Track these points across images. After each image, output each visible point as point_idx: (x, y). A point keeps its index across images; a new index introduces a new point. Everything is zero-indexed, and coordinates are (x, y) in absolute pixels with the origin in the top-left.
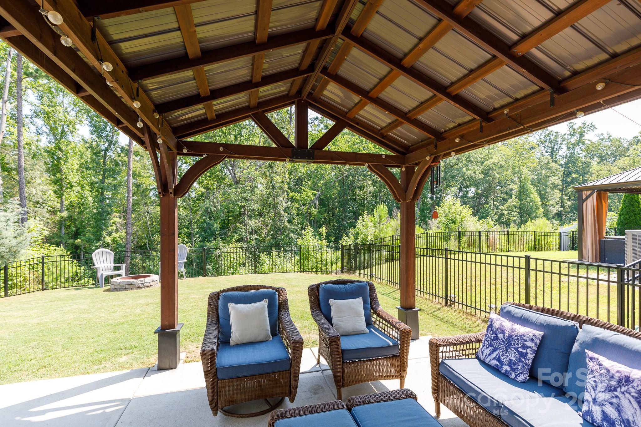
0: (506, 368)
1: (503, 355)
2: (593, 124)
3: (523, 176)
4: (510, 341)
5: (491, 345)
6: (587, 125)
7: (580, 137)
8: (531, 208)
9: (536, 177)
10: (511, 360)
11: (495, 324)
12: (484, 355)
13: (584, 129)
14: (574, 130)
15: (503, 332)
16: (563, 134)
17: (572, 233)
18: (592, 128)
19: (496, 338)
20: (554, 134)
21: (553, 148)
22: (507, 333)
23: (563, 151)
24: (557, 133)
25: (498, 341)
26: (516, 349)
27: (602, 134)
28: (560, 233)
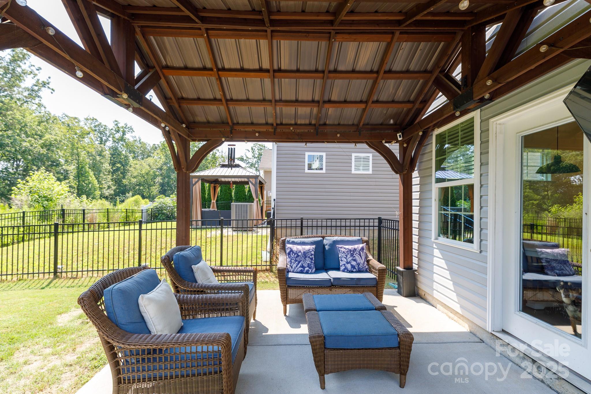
0: (307, 269)
1: (304, 263)
2: (132, 127)
3: (81, 158)
4: (305, 254)
5: (296, 261)
6: (128, 126)
7: (123, 135)
8: (90, 189)
9: (91, 161)
10: (308, 264)
11: (294, 250)
12: (293, 268)
13: (126, 130)
14: (118, 127)
15: (300, 252)
16: (110, 129)
17: (150, 210)
18: (131, 130)
19: (298, 256)
20: (103, 127)
21: (101, 139)
22: (302, 252)
23: (110, 144)
24: (106, 126)
25: (300, 257)
26: (309, 257)
27: (135, 137)
28: (142, 210)
